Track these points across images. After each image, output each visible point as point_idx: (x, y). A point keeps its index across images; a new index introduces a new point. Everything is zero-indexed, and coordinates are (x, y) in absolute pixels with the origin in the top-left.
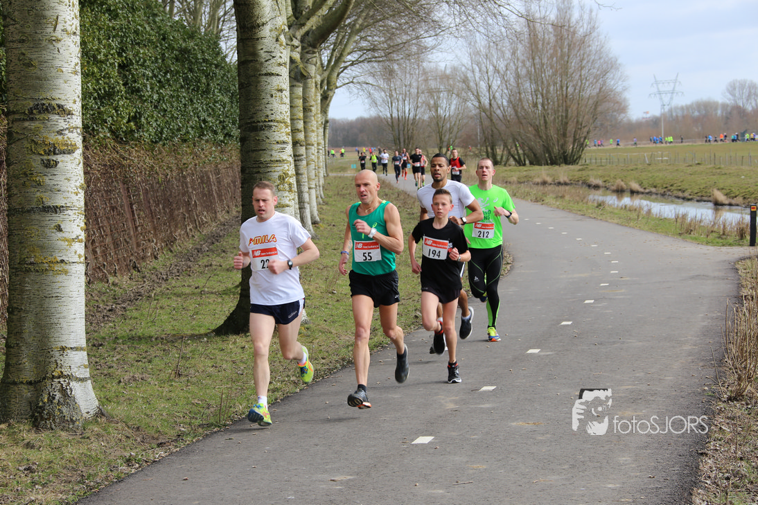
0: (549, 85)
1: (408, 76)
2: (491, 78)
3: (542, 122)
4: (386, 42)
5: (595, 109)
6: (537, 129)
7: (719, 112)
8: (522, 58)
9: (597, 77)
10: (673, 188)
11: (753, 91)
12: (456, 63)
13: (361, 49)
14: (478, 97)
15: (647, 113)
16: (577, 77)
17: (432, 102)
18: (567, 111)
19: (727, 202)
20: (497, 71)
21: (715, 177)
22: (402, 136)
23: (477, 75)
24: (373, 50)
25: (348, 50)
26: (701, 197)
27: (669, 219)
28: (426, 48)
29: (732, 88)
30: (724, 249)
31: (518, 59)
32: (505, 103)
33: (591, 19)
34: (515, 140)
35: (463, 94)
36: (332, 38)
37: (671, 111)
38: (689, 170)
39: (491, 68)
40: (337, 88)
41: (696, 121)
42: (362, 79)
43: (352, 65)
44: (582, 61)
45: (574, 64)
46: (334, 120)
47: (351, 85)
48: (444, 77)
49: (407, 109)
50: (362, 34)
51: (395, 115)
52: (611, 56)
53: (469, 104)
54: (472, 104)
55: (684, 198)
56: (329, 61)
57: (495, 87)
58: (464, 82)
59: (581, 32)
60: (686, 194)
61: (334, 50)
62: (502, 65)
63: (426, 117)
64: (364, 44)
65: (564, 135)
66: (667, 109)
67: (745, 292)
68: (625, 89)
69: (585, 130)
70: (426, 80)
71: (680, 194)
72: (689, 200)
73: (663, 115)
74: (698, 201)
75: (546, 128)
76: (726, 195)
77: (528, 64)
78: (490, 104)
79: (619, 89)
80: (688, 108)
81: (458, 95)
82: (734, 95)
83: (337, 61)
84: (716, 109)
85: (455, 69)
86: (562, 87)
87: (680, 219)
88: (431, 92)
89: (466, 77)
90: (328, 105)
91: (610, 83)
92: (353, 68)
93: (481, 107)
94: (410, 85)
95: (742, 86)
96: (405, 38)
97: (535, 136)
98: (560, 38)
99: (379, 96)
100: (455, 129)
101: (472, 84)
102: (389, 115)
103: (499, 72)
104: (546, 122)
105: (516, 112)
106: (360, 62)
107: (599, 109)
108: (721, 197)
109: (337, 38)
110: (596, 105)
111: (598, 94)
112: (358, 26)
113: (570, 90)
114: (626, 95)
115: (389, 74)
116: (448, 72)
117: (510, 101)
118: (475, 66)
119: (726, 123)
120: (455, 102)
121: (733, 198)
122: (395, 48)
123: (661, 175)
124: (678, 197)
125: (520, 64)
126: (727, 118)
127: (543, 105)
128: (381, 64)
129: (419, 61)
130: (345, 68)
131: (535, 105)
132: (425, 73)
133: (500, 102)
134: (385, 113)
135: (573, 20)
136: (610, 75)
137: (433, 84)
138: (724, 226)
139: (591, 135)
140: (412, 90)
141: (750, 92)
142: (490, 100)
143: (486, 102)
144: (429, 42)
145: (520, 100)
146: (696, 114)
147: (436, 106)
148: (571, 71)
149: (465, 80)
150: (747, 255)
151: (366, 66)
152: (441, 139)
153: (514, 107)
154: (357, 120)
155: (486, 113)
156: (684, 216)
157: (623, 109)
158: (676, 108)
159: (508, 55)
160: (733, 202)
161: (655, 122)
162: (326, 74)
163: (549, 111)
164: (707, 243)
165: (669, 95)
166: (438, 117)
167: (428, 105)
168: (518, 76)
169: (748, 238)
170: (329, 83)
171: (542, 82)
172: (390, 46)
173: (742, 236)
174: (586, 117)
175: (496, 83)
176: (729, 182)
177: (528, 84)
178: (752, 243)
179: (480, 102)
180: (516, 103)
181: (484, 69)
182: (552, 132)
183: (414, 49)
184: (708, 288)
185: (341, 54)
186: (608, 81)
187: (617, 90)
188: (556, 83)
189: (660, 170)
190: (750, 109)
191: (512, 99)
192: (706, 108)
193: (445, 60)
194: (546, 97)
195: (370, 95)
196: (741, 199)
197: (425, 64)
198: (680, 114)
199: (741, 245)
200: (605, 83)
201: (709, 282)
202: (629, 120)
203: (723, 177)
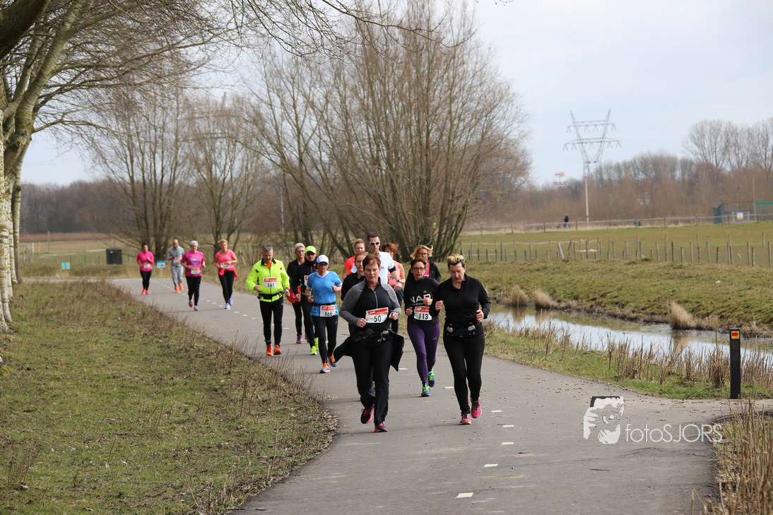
0: (397, 128)
1: (159, 111)
2: (301, 118)
3: (388, 189)
4: (118, 53)
5: (476, 168)
6: (379, 202)
7: (678, 174)
8: (351, 82)
9: (477, 116)
10: (605, 300)
11: (732, 140)
12: (240, 91)
13: (74, 65)
14: (279, 148)
15: (561, 175)
16: (444, 115)
17: (202, 156)
18: (428, 171)
19: (693, 324)
20: (310, 104)
21: (672, 282)
22: (150, 213)
23: (278, 111)
24: (97, 67)
25: (52, 67)
26: (651, 316)
27: (599, 353)
28: (189, 64)
29: (699, 136)
30: (688, 403)
31: (345, 85)
32: (325, 158)
33: (464, 18)
34: (342, 219)
35: (255, 143)
36: (24, 45)
37: (599, 171)
38: (631, 270)
39: (301, 100)
40: (34, 131)
41: (640, 187)
42: (78, 116)
43: (61, 91)
44: (452, 86)
45: (438, 93)
46: (32, 187)
47: (59, 126)
48: (223, 114)
49: (160, 168)
50: (77, 39)
51: (138, 177)
52: (499, 79)
53: (265, 160)
54: (269, 161)
55: (623, 318)
56: (20, 85)
57: (307, 131)
58: (255, 122)
59: (448, 40)
60: (627, 311)
61: (27, 66)
62: (318, 95)
63: (192, 181)
64: (81, 57)
65: (425, 212)
66: (593, 168)
67: (724, 477)
68: (524, 136)
69: (460, 203)
70: (191, 119)
71: (618, 311)
72: (632, 320)
73: (588, 178)
74: (647, 322)
75: (395, 199)
76: (692, 311)
77: (362, 93)
78: (301, 160)
79: (514, 135)
80: (627, 166)
81: (245, 145)
82: (701, 146)
83: (33, 86)
84: (673, 169)
85: (238, 100)
86: (419, 132)
87: (616, 354)
88: (200, 140)
89: (259, 114)
90: (19, 160)
91: (500, 125)
92: (62, 97)
93: (285, 164)
94: (163, 128)
95: (715, 131)
96: (153, 47)
97: (376, 213)
98: (414, 50)
99: (109, 145)
100: (243, 201)
101: (269, 126)
102: (127, 178)
103: (312, 105)
104: (393, 190)
105: (344, 173)
106: (75, 87)
107: (483, 167)
108: (684, 315)
109: (33, 45)
110: (477, 160)
111: (479, 143)
112: (68, 26)
113: (434, 136)
114: (526, 145)
115: (125, 108)
116: (228, 105)
117: (333, 156)
118: (274, 95)
119: (690, 193)
120: (240, 156)
121: (704, 316)
122: (138, 64)
123: (585, 277)
124: (614, 316)
125: (349, 93)
126: (691, 184)
127: (388, 162)
128: (112, 91)
129: (180, 87)
130: (49, 97)
131: (376, 161)
132: (188, 106)
133: (316, 157)
134: (121, 174)
135: (435, 20)
136: (498, 112)
137: (202, 125)
138: (689, 364)
139: (469, 211)
140: (166, 135)
141: (728, 141)
142: (300, 153)
143: (292, 155)
144: (193, 53)
145: (351, 153)
146: (641, 176)
147: (209, 163)
148: (435, 103)
149: (257, 119)
150: (727, 413)
151: (85, 94)
152: (218, 218)
153: (340, 165)
154: (73, 186)
155: (294, 174)
156: (623, 348)
157: (522, 169)
158: (609, 167)
159: (328, 77)
160: (704, 323)
161: (574, 191)
162: (13, 107)
163: (400, 172)
164: (661, 393)
165: (597, 146)
166: (212, 180)
167: (195, 161)
168: (346, 114)
169: (728, 384)
170: (19, 123)
171: (387, 124)
172: (126, 61)
173: (717, 380)
174: (461, 181)
175: (310, 124)
176: (697, 289)
177: (364, 126)
178: (735, 393)
179: (283, 157)
180: (343, 157)
181: (289, 100)
182: (405, 207)
183: (168, 65)
184: (662, 470)
185: (40, 74)
186: (495, 122)
187: (511, 137)
188: (409, 125)
189: (583, 270)
190: (728, 169)
191: (337, 150)
192: (657, 167)
193: (222, 85)
194: (393, 148)
195: (93, 144)
196: (716, 318)
197: (187, 92)
198: (615, 176)
199: (717, 397)
200: (490, 125)
201: (664, 459)
202: (532, 187)
203: (686, 283)
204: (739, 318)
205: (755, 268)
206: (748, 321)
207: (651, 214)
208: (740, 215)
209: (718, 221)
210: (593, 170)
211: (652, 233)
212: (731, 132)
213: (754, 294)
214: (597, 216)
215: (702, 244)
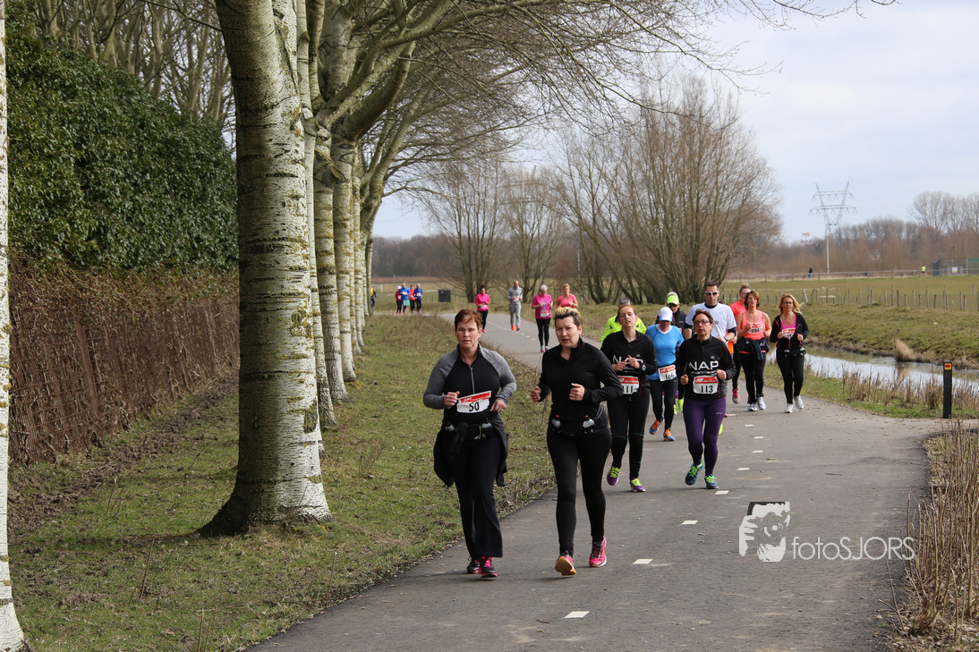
0: (673, 195)
1: (482, 179)
2: (595, 186)
3: (664, 245)
4: (451, 134)
5: (736, 228)
6: (657, 255)
7: (904, 235)
8: (636, 158)
9: (738, 186)
10: (841, 337)
11: (950, 208)
12: (547, 164)
13: (416, 143)
14: (577, 210)
15: (807, 234)
16: (712, 185)
17: (515, 216)
18: (698, 230)
19: (914, 357)
20: (603, 175)
21: (897, 323)
22: (473, 262)
23: (577, 180)
24: (434, 145)
25: (399, 144)
26: (878, 351)
27: (835, 380)
28: (506, 142)
29: (921, 204)
30: (908, 422)
31: (632, 160)
32: (614, 219)
33: (730, 106)
34: (627, 268)
35: (558, 206)
36: (377, 128)
37: (839, 232)
38: (864, 313)
39: (595, 171)
40: (383, 195)
41: (872, 246)
42: (418, 184)
43: (405, 164)
44: (719, 162)
45: (707, 167)
46: (382, 240)
47: (404, 192)
48: (532, 183)
49: (482, 226)
50: (419, 123)
51: (464, 233)
52: (757, 157)
53: (565, 219)
54: (569, 220)
55: (856, 351)
56: (374, 159)
57: (600, 197)
58: (558, 189)
59: (717, 124)
60: (859, 346)
61: (380, 144)
62: (609, 168)
63: (507, 236)
64: (422, 137)
65: (695, 263)
66: (833, 229)
67: (936, 481)
68: (776, 203)
69: (723, 256)
70: (507, 186)
71: (851, 346)
72: (863, 353)
73: (829, 237)
74: (875, 355)
75: (670, 253)
76: (913, 347)
77: (645, 167)
78: (594, 220)
79: (768, 202)
80: (861, 228)
81: (550, 207)
82: (924, 213)
83: (385, 159)
84: (900, 231)
85: (546, 172)
86: (691, 198)
87: (849, 380)
88: (514, 203)
89: (562, 184)
90: (372, 219)
91: (757, 193)
92: (406, 169)
93: (582, 224)
94: (485, 193)
95: (935, 200)
96: (478, 129)
97: (654, 263)
98: (688, 132)
99: (442, 207)
100: (547, 252)
101: (569, 193)
102: (456, 234)
103: (605, 176)
104: (669, 245)
105: (629, 231)
106: (416, 161)
107: (743, 228)
108: (906, 350)
109: (385, 127)
110: (738, 222)
111: (740, 208)
112: (412, 112)
113: (703, 202)
114: (779, 210)
115: (456, 178)
116: (537, 175)
117: (620, 217)
118: (573, 168)
119: (913, 251)
120: (546, 217)
121: (922, 351)
122: (465, 142)
123: (825, 318)
124: (849, 350)
125: (634, 167)
126: (915, 243)
127: (665, 223)
128: (445, 164)
129: (498, 161)
130: (396, 169)
131: (655, 222)
132: (505, 176)
133: (607, 218)
134: (451, 230)
135: (706, 108)
136: (756, 183)
137: (516, 192)
138: (909, 390)
139: (731, 263)
140: (487, 199)
141: (946, 208)
142: (594, 215)
143: (588, 216)
144: (510, 134)
145: (635, 214)
146: (873, 236)
147: (521, 222)
148: (704, 176)
149: (560, 187)
150: (940, 430)
151: (425, 166)
152: (527, 266)
153: (626, 225)
154: (414, 239)
155: (589, 231)
156: (855, 376)
157: (775, 230)
158: (847, 229)
159: (618, 154)
160: (923, 357)
161: (818, 248)
162: (368, 177)
163: (675, 231)
164: (886, 413)
165: (837, 211)
166: (523, 235)
167: (510, 220)
168: (631, 184)
169: (941, 406)
170: (372, 189)
171: (665, 191)
172: (457, 140)
173: (932, 403)
174: (725, 239)
175: (603, 191)
176: (918, 329)
177: (646, 194)
178: (947, 414)
179: (580, 217)
180: (629, 218)
181: (586, 172)
182: (678, 259)
183: (490, 144)
184: (885, 476)
185: (390, 151)
186: (753, 191)
187: (766, 203)
188: (684, 193)
189: (823, 312)
190: (946, 232)
191: (624, 213)
192: (887, 229)
193: (532, 160)
194: (669, 211)
195: (430, 206)
196: (933, 353)
197: (505, 165)
198: (851, 236)
199: (932, 417)
200: (749, 194)
201: (887, 467)
202: (783, 244)
203: (909, 323)
204: (952, 353)
205: (966, 313)
206: (960, 356)
207: (881, 267)
208: (955, 269)
209: (937, 274)
210: (833, 231)
211: (880, 283)
212: (949, 202)
213: (965, 334)
214: (835, 269)
215: (922, 292)
